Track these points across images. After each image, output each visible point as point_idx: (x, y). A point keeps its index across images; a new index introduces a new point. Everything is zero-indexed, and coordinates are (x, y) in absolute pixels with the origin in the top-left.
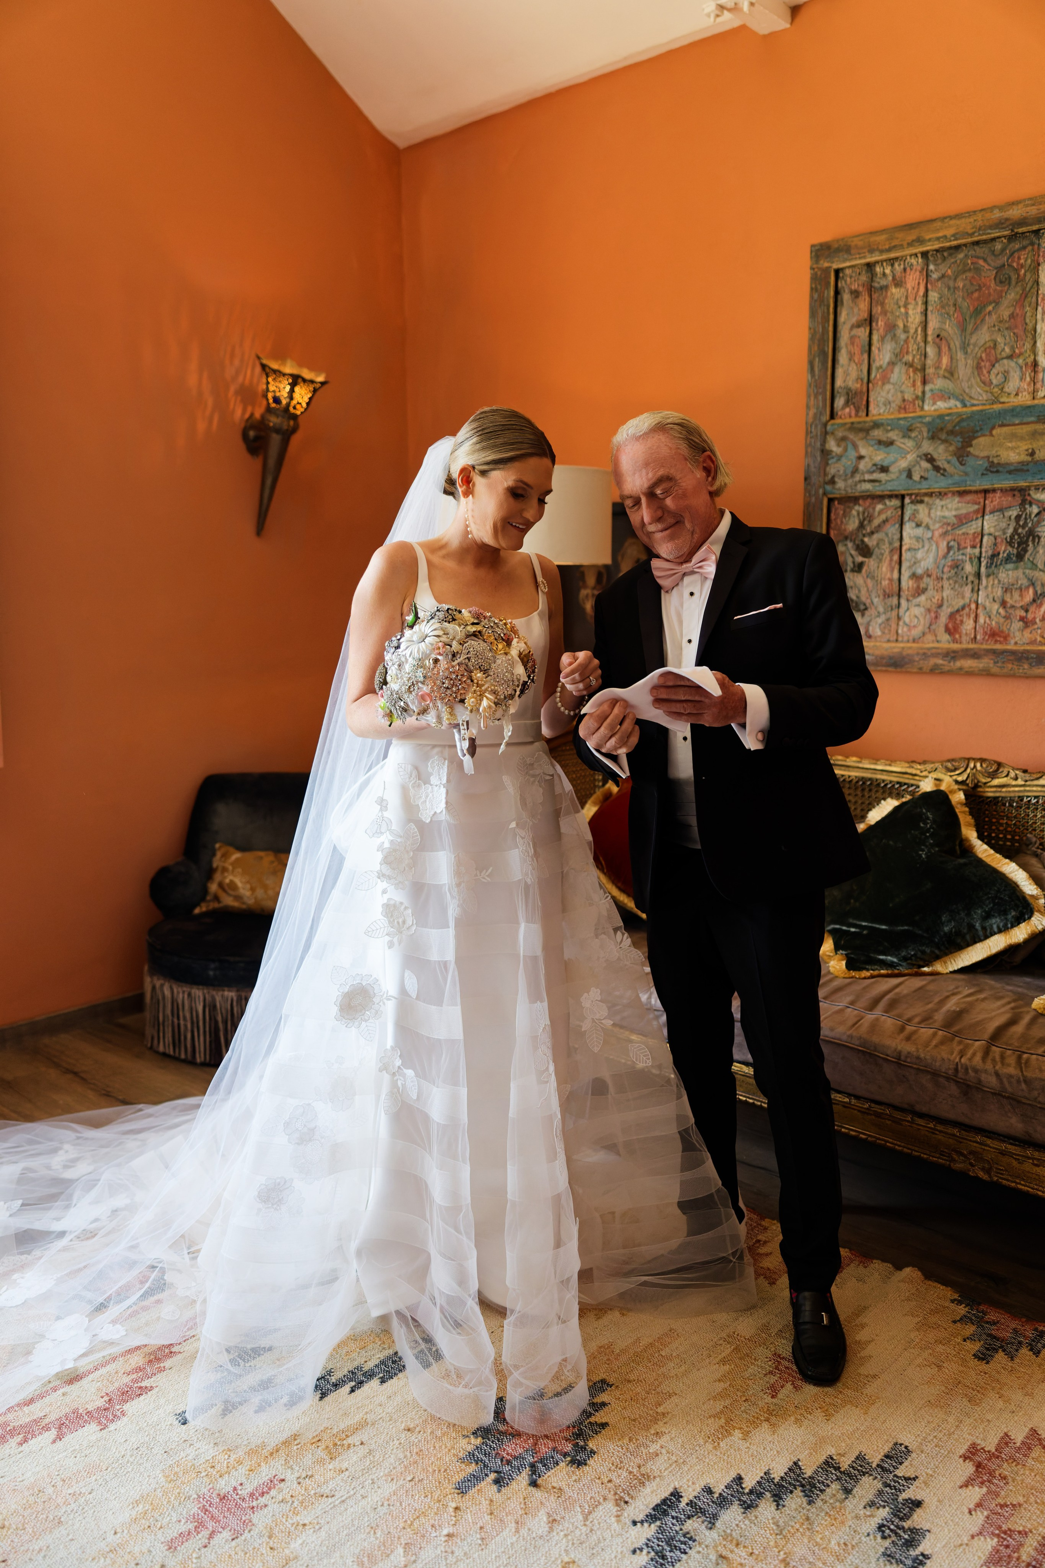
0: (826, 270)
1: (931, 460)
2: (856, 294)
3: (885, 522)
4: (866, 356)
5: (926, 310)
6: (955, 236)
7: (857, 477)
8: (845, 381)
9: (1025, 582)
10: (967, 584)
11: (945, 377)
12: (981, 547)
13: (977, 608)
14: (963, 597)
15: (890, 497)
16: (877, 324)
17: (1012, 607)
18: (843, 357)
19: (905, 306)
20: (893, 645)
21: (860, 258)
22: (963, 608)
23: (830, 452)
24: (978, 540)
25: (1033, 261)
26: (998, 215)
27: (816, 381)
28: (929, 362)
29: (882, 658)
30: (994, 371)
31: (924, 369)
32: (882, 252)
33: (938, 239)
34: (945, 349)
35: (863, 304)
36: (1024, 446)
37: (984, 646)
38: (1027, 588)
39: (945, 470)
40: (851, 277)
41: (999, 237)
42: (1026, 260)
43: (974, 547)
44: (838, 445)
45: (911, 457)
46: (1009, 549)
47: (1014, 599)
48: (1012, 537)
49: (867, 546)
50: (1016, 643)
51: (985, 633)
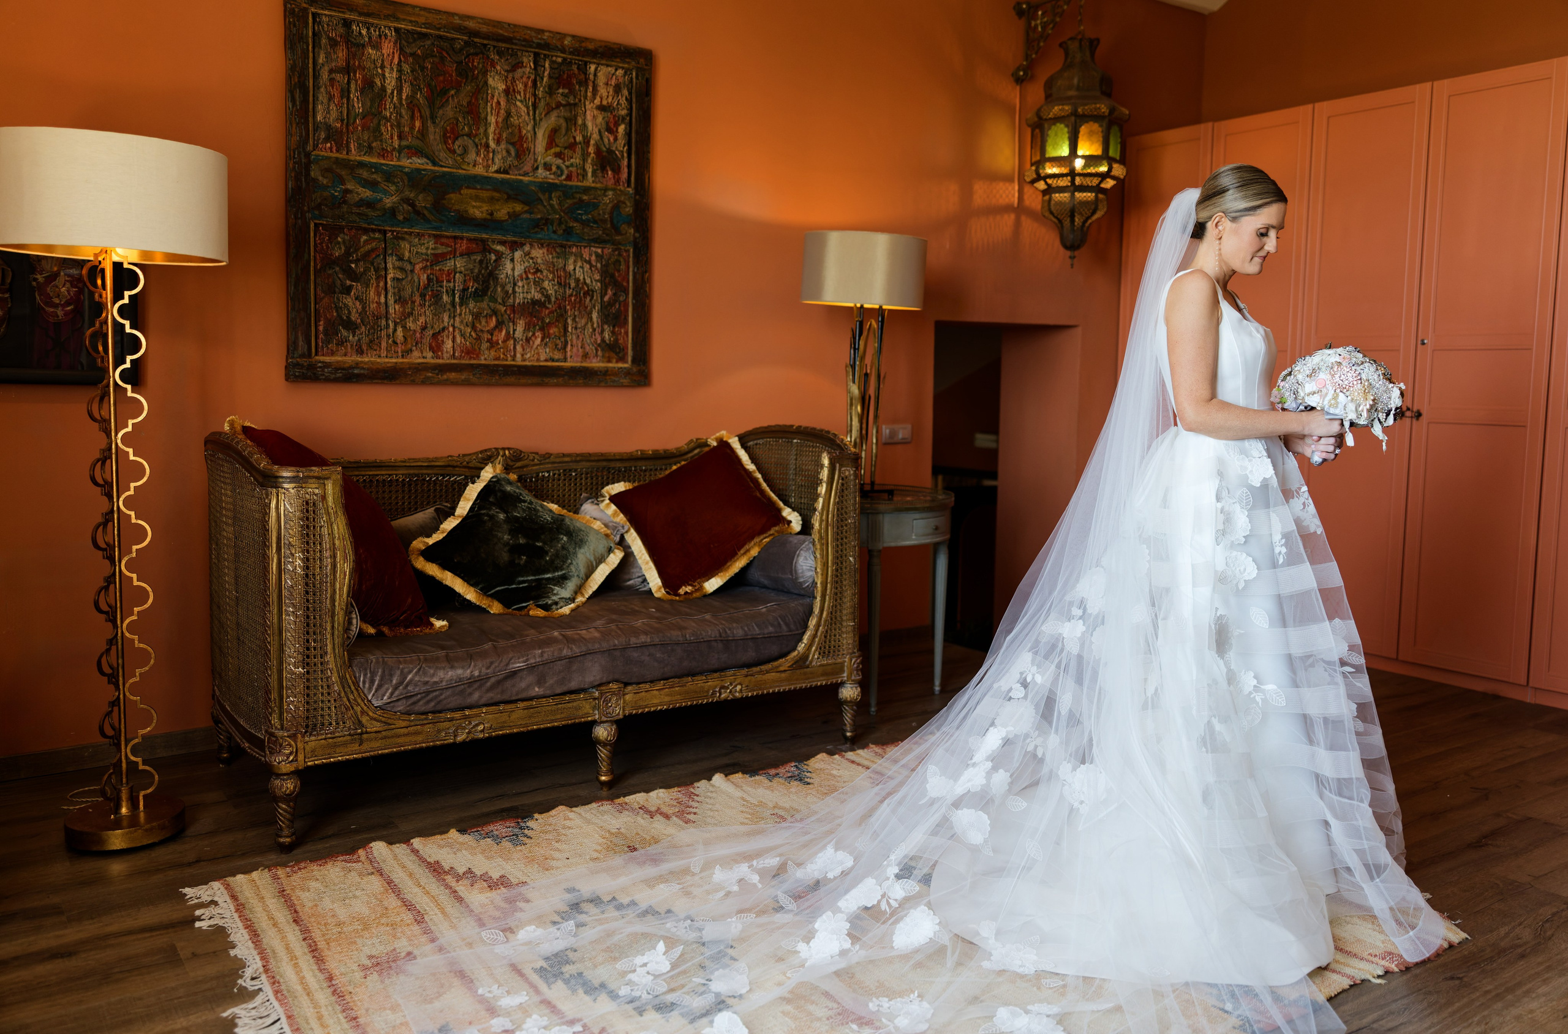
0: (305, 10)
1: (413, 205)
2: (333, 43)
3: (373, 250)
4: (345, 100)
5: (400, 77)
6: (428, 25)
7: (345, 208)
8: (325, 118)
9: (489, 311)
10: (445, 311)
11: (418, 138)
12: (454, 281)
13: (454, 331)
14: (443, 321)
15: (374, 231)
16: (355, 76)
17: (482, 331)
18: (322, 97)
19: (383, 67)
20: (387, 360)
21: (339, 12)
22: (444, 329)
23: (315, 180)
24: (452, 276)
25: (483, 66)
26: (458, 22)
27: (297, 110)
28: (403, 121)
29: (378, 371)
30: (457, 143)
31: (399, 125)
32: (361, 14)
33: (411, 21)
34: (417, 114)
35: (341, 54)
36: (485, 207)
37: (463, 362)
38: (491, 316)
39: (424, 215)
40: (328, 25)
41: (458, 39)
42: (479, 63)
43: (449, 281)
44: (323, 176)
45: (395, 199)
46: (476, 285)
47: (482, 325)
48: (478, 276)
49: (354, 271)
50: (485, 359)
51: (462, 351)
